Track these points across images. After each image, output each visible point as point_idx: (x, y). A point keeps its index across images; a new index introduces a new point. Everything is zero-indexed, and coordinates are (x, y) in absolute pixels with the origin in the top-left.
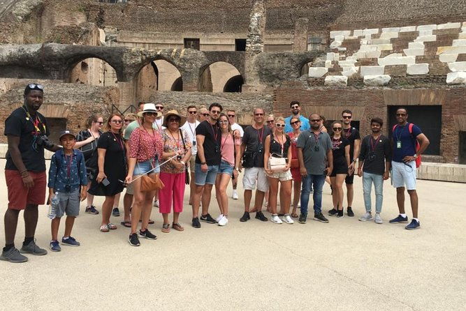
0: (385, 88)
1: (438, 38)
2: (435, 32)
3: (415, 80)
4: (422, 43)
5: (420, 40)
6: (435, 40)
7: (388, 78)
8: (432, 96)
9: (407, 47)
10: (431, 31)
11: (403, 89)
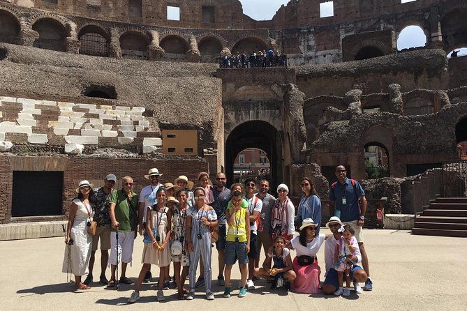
0: (10, 154)
1: (43, 112)
2: (37, 106)
3: (36, 148)
4: (31, 115)
5: (27, 112)
6: (40, 114)
7: (9, 145)
8: (56, 163)
9: (17, 116)
10: (34, 105)
11: (27, 156)
